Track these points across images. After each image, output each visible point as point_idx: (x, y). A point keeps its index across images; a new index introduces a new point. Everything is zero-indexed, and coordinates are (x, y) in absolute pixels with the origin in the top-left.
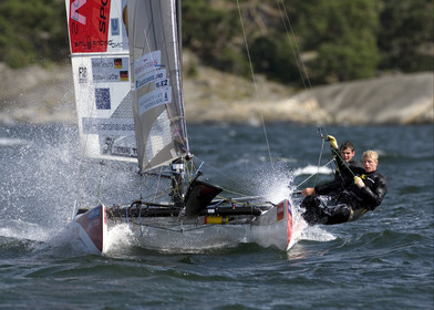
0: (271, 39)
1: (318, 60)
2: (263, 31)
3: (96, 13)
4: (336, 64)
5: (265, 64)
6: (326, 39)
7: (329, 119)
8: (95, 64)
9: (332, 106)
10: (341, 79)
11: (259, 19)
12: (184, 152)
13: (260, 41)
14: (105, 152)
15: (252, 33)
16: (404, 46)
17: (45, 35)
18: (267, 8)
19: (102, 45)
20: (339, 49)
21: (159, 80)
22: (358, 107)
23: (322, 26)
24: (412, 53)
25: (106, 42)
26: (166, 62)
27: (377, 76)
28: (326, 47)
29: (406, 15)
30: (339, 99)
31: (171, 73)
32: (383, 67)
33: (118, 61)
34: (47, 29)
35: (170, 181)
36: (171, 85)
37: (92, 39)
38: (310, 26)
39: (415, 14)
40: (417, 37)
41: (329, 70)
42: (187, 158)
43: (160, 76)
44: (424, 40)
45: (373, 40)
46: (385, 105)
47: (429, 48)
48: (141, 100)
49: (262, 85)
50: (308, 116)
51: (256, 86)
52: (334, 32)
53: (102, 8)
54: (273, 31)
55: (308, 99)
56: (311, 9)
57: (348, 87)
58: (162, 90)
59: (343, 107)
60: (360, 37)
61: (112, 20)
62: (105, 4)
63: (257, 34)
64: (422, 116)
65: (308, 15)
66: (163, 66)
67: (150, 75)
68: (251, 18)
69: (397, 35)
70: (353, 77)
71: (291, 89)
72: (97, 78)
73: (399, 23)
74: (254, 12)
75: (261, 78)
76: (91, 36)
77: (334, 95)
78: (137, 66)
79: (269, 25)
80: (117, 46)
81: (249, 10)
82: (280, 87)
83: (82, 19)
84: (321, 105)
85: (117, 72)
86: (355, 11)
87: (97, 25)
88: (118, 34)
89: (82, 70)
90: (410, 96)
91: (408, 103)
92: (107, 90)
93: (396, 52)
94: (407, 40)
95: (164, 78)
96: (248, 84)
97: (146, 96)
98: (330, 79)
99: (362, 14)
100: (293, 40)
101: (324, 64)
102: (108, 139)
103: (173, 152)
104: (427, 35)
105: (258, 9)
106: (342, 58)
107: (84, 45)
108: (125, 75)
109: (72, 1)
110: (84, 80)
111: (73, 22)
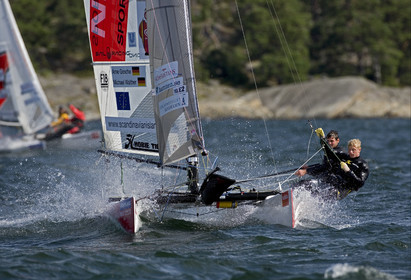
0: (224, 51)
1: (261, 68)
2: (217, 45)
3: (114, 28)
4: (276, 71)
5: (219, 71)
6: (267, 51)
7: (270, 115)
8: (114, 71)
9: (273, 104)
10: (280, 83)
11: (213, 35)
12: (201, 148)
13: (214, 53)
14: (126, 147)
15: (208, 46)
16: (329, 56)
17: (43, 50)
18: (219, 26)
19: (121, 56)
20: (278, 59)
21: (177, 87)
22: (294, 105)
23: (264, 40)
24: (336, 62)
25: (124, 53)
26: (183, 71)
27: (309, 80)
28: (266, 57)
29: (331, 31)
30: (278, 99)
31: (188, 81)
32: (313, 73)
33: (136, 69)
34: (45, 45)
35: (186, 172)
36: (187, 90)
37: (112, 50)
38: (254, 40)
39: (339, 30)
40: (340, 48)
41: (270, 76)
42: (204, 154)
43: (178, 83)
44: (346, 50)
45: (306, 51)
46: (315, 103)
47: (350, 57)
48: (161, 104)
49: (217, 87)
50: (253, 112)
51: (212, 89)
52: (274, 45)
53: (120, 24)
54: (225, 44)
55: (254, 98)
56: (255, 27)
57: (285, 89)
58: (180, 95)
59: (281, 105)
60: (295, 49)
61: (130, 34)
62: (122, 20)
63: (212, 48)
64: (345, 112)
65: (253, 32)
66: (180, 75)
67: (169, 82)
68: (207, 34)
69: (324, 47)
70: (289, 81)
71: (240, 91)
72: (116, 83)
73: (325, 37)
74: (209, 29)
75: (215, 83)
76: (110, 47)
77: (274, 95)
78: (157, 74)
79: (222, 41)
80: (134, 56)
81: (205, 28)
82: (230, 90)
83: (101, 33)
84: (264, 104)
85: (135, 78)
86: (290, 28)
87: (115, 38)
88: (135, 46)
89: (104, 76)
90: (334, 95)
91: (333, 101)
92: (127, 94)
93: (323, 60)
94: (332, 51)
95: (182, 85)
96: (206, 87)
97: (166, 101)
98: (270, 82)
99: (295, 30)
100: (241, 52)
101: (266, 70)
102: (129, 135)
103: (190, 148)
104: (348, 46)
105: (213, 28)
106: (280, 66)
107: (104, 55)
108: (142, 81)
109: (92, 17)
110: (105, 85)
111: (94, 36)
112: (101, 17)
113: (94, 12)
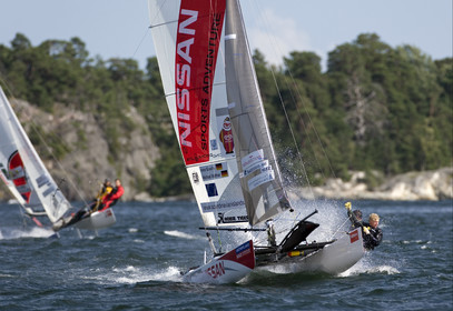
3: (198, 138)
8: (202, 170)
12: (287, 207)
14: (219, 222)
19: (206, 157)
25: (208, 155)
31: (272, 162)
33: (219, 166)
36: (273, 168)
37: (198, 155)
43: (265, 164)
53: (202, 135)
61: (212, 141)
62: (204, 132)
66: (266, 159)
67: (256, 165)
72: (204, 178)
76: (197, 153)
78: (244, 161)
80: (216, 155)
83: (189, 144)
85: (219, 172)
87: (200, 146)
88: (217, 148)
89: (195, 175)
92: (213, 185)
97: (255, 178)
102: (220, 214)
103: (279, 209)
107: (193, 160)
108: (225, 173)
109: (180, 134)
110: (196, 181)
111: (183, 147)
112: (188, 132)
113: (182, 130)
